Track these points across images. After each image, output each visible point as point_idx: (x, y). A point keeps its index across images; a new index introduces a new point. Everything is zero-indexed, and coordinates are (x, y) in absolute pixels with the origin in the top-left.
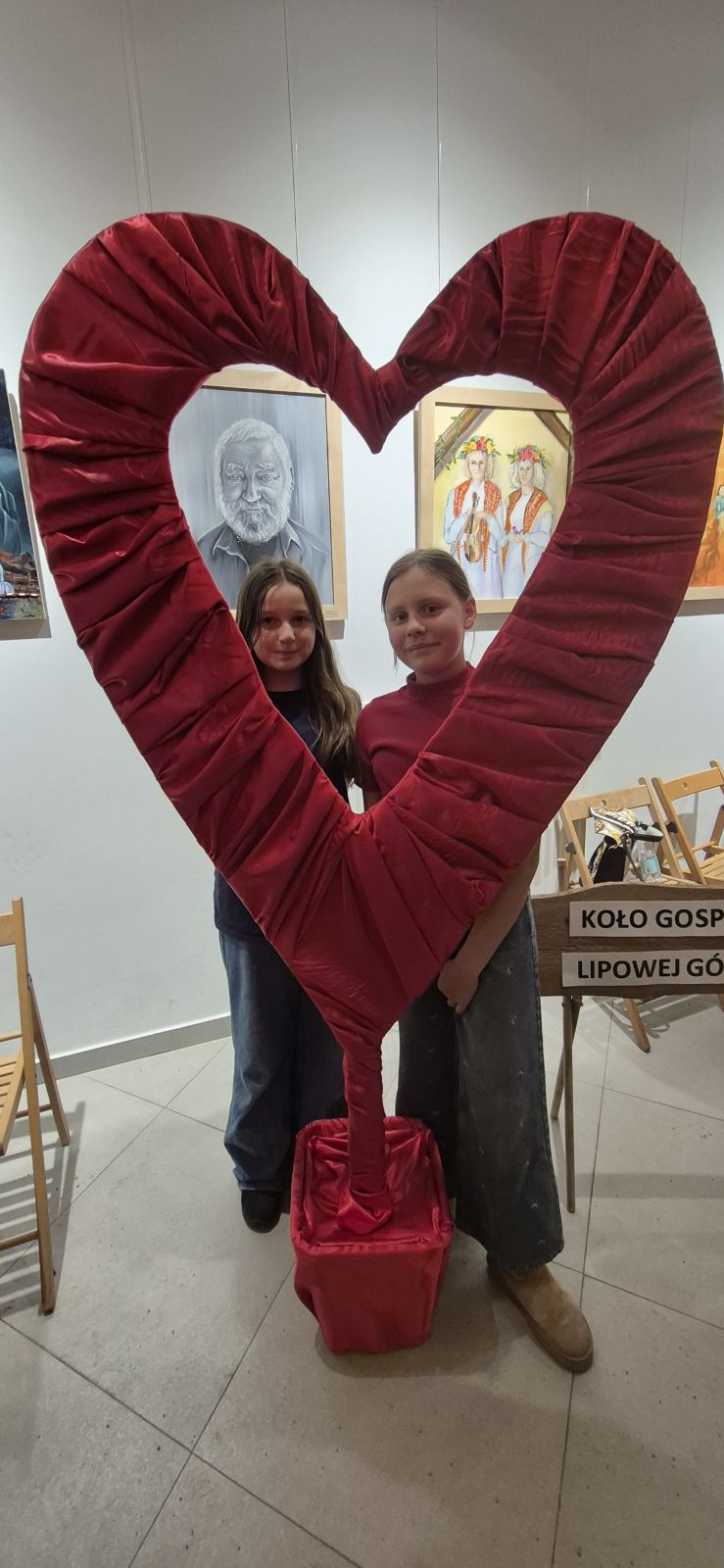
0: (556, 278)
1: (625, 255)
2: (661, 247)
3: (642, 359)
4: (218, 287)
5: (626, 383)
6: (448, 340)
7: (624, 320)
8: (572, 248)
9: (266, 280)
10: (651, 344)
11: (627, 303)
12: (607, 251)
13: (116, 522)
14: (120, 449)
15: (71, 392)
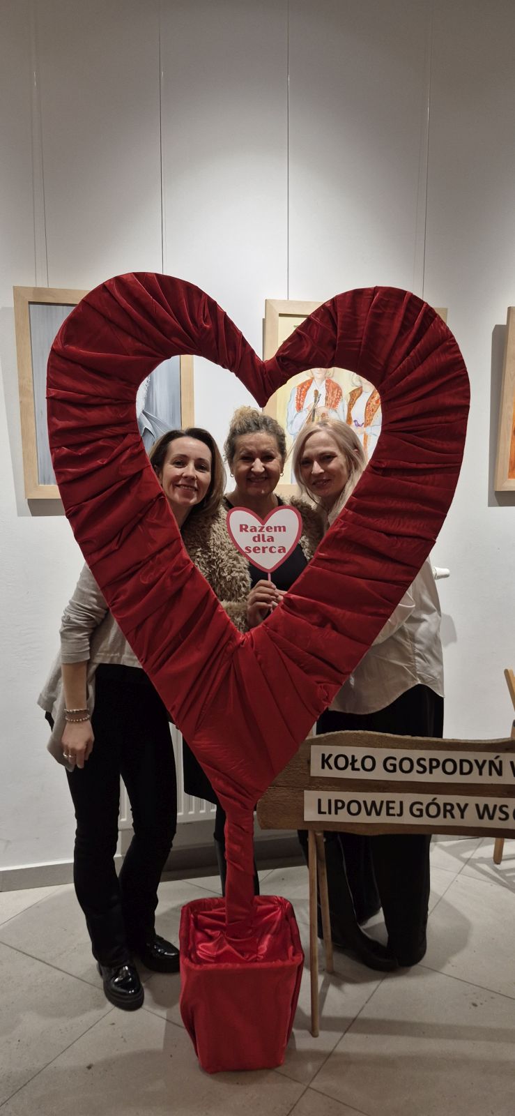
0: (367, 321)
1: (407, 309)
2: (427, 305)
3: (420, 364)
4: (173, 315)
5: (409, 378)
6: (306, 350)
7: (407, 344)
8: (376, 306)
9: (202, 313)
10: (423, 357)
11: (408, 335)
12: (397, 307)
13: (101, 443)
14: (106, 401)
15: (80, 367)
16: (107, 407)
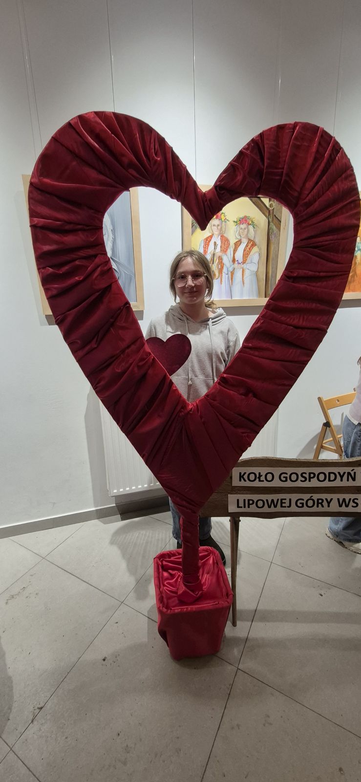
0: (289, 152)
1: (320, 144)
2: (335, 140)
3: (326, 190)
4: (129, 148)
6: (240, 178)
9: (153, 147)
11: (320, 165)
12: (311, 141)
13: (77, 263)
14: (80, 227)
15: (55, 198)
16: (80, 232)
